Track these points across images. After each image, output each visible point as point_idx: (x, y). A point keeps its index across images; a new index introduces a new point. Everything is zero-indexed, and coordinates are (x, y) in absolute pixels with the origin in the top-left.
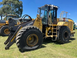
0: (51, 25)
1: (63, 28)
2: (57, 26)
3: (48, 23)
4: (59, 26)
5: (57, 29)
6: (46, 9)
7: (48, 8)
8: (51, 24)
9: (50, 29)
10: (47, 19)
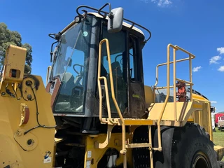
0: (116, 121)
1: (183, 136)
2: (154, 128)
3: (94, 108)
4: (164, 130)
5: (155, 144)
6: (86, 34)
7: (94, 30)
8: (115, 115)
9: (113, 146)
10: (90, 87)
